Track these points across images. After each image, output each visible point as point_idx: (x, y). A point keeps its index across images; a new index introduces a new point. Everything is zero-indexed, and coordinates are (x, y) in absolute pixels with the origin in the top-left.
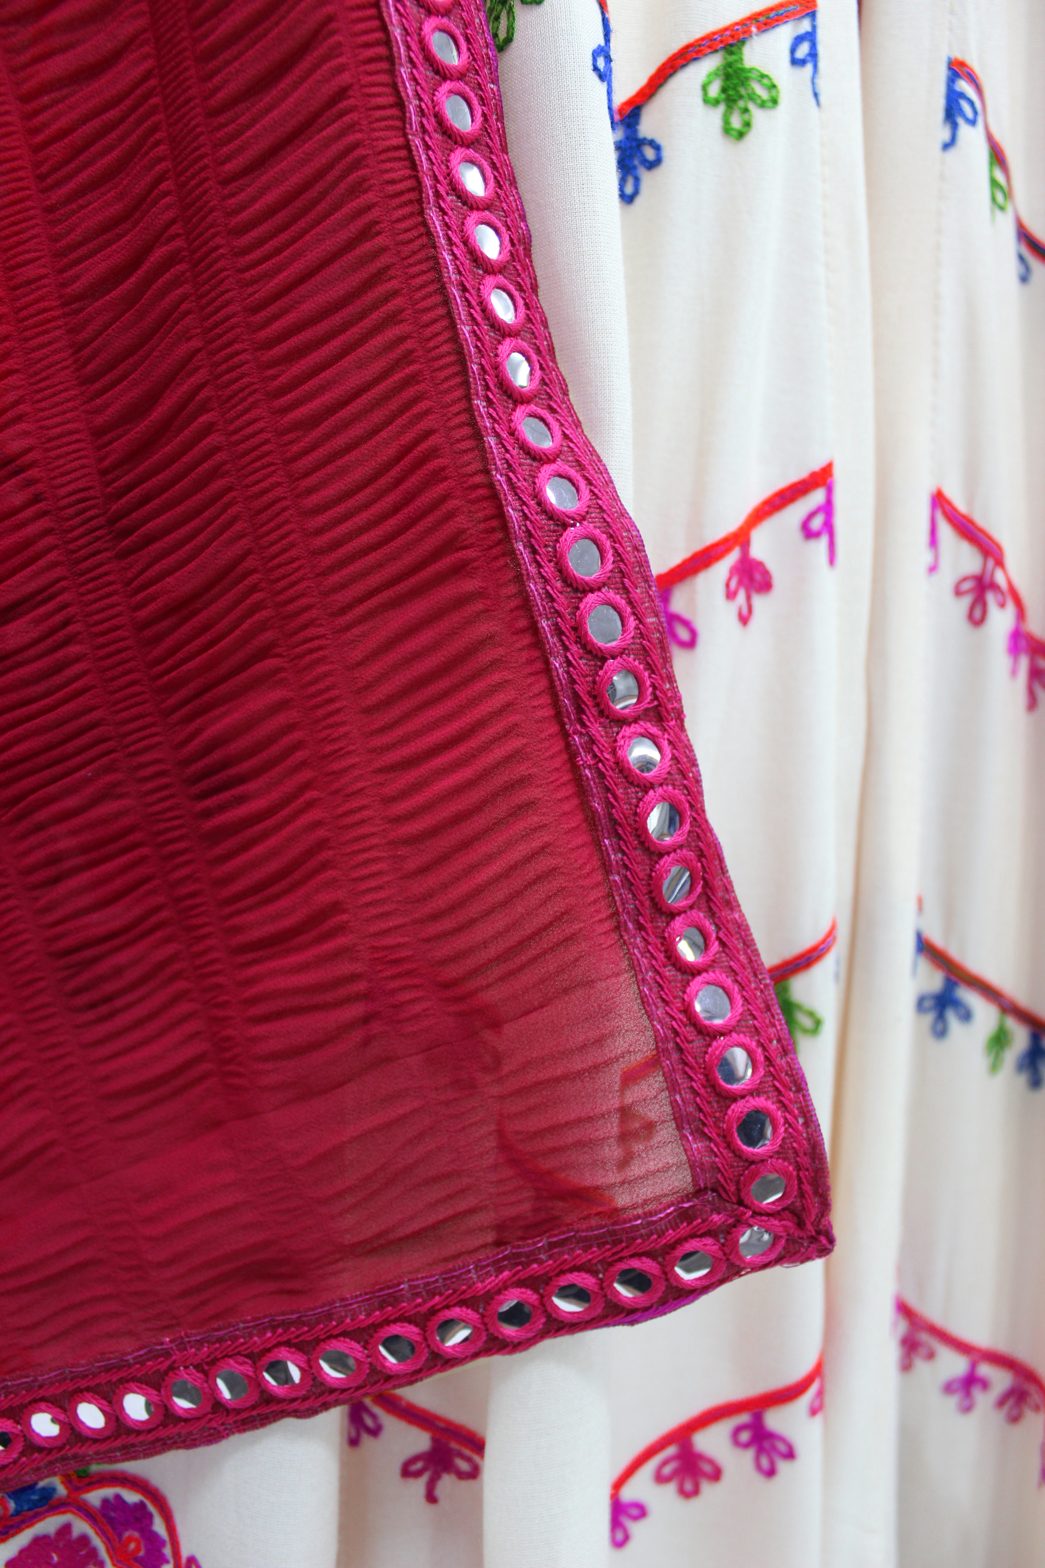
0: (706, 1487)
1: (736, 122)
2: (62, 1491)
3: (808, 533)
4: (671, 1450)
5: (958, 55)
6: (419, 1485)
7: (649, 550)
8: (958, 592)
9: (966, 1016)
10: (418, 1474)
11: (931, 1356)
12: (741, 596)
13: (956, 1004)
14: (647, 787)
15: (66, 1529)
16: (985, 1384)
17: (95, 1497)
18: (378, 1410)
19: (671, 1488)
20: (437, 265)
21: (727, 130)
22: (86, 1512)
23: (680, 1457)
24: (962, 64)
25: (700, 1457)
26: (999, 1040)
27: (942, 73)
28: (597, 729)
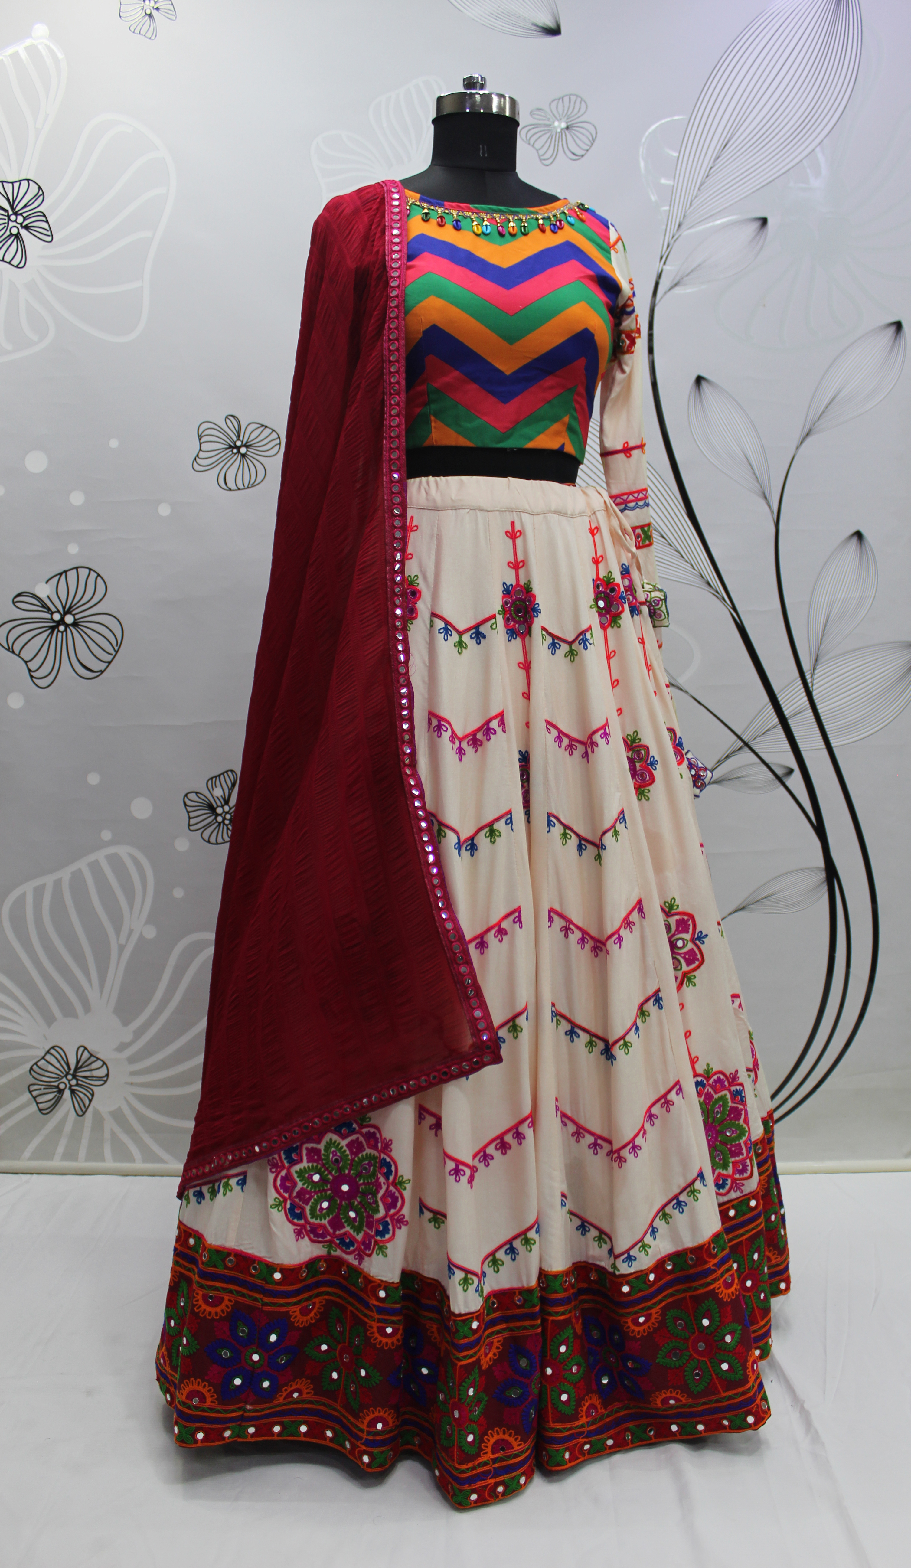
0: (508, 1152)
1: (493, 840)
2: (357, 1128)
3: (514, 922)
4: (499, 1141)
5: (550, 811)
6: (433, 1131)
7: (465, 934)
8: (561, 930)
9: (578, 1036)
10: (433, 1129)
11: (584, 1137)
12: (499, 936)
13: (575, 1033)
14: (465, 976)
15: (358, 1138)
16: (601, 1147)
17: (365, 1130)
18: (424, 1113)
19: (499, 1152)
20: (426, 888)
21: (491, 841)
22: (362, 1134)
23: (500, 1143)
24: (551, 814)
25: (506, 1143)
26: (590, 1044)
27: (546, 816)
28: (456, 966)
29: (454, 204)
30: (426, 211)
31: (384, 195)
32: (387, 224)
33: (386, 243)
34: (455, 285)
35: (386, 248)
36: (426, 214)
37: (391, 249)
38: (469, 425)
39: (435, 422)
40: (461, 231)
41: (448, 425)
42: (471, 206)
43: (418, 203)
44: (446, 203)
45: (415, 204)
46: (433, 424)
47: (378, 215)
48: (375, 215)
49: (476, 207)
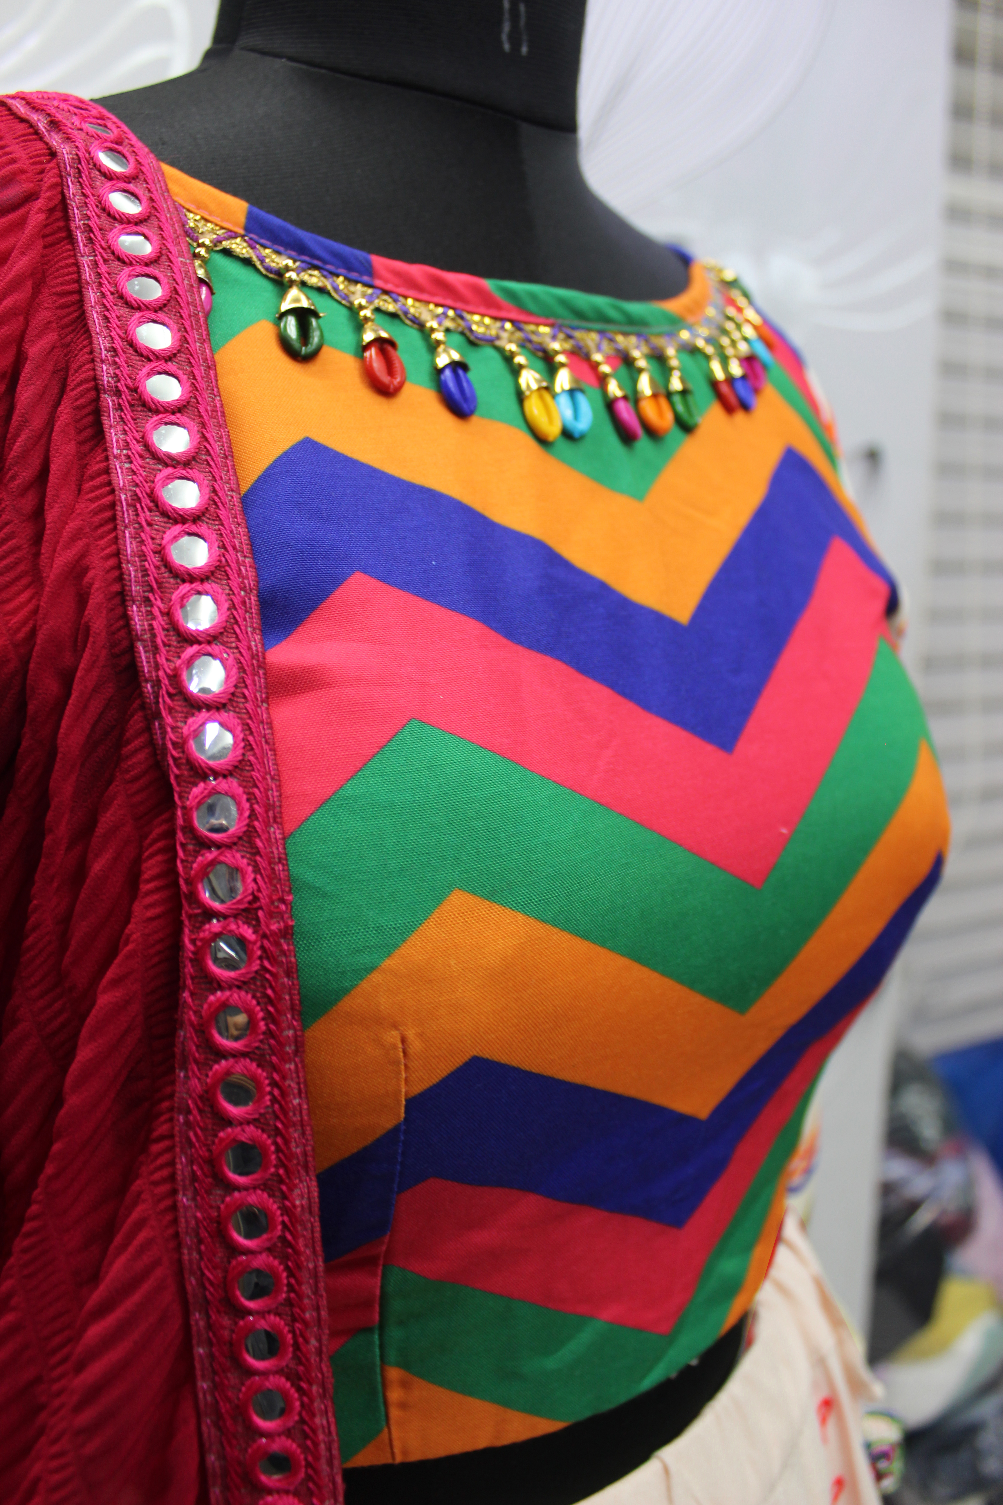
29: (417, 271)
30: (295, 298)
31: (60, 186)
32: (106, 374)
33: (126, 515)
34: (551, 788)
35: (130, 547)
36: (303, 316)
37: (162, 552)
38: (551, 1363)
39: (405, 1385)
40: (475, 419)
41: (467, 1390)
42: (491, 285)
43: (239, 247)
44: (378, 262)
45: (227, 253)
46: (395, 1395)
47: (43, 316)
48: (28, 310)
49: (511, 294)
